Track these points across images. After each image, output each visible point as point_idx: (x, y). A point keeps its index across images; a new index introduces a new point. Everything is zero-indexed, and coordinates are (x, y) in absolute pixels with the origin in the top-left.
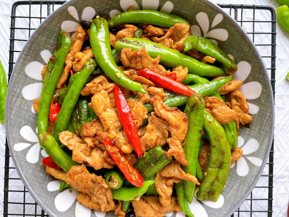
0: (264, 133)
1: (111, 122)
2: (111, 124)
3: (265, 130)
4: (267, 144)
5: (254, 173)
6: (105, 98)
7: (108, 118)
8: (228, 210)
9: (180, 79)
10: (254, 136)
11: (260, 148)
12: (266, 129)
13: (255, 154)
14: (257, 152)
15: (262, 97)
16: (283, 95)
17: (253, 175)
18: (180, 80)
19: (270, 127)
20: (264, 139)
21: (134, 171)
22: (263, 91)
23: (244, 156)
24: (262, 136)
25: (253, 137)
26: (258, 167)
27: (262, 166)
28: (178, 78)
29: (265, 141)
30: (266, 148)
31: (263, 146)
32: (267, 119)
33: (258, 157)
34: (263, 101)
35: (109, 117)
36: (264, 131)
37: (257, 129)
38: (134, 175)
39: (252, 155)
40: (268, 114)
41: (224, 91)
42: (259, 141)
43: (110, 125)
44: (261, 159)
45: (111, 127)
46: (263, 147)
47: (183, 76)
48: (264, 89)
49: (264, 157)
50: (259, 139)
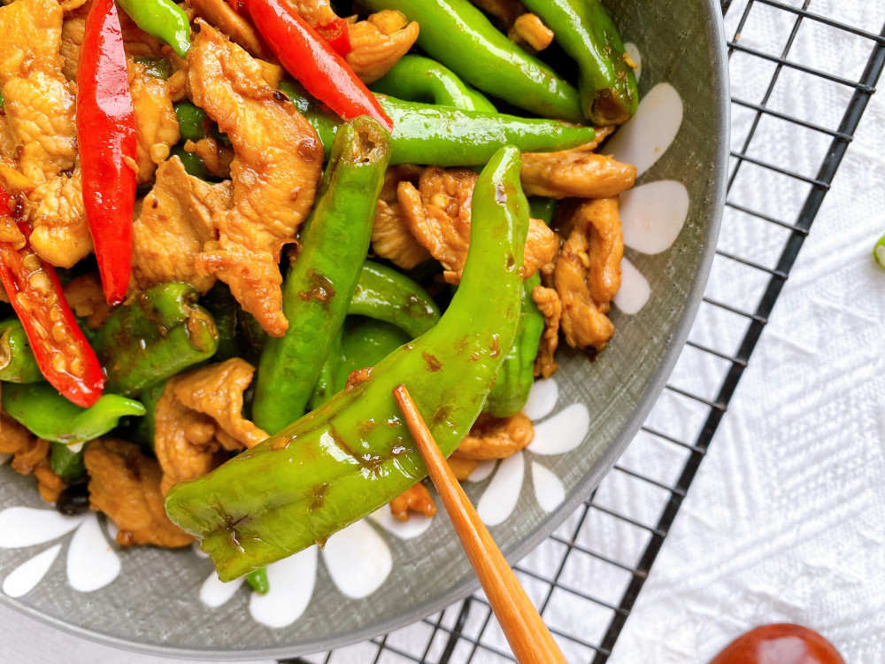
0: (622, 394)
1: (34, 126)
2: (34, 137)
3: (630, 384)
4: (609, 439)
5: (519, 527)
6: (42, 25)
7: (26, 106)
8: (372, 616)
9: (362, 54)
10: (590, 395)
11: (582, 448)
12: (634, 383)
13: (560, 462)
14: (570, 456)
15: (674, 252)
16: (833, 312)
17: (514, 533)
18: (363, 59)
19: (647, 381)
20: (610, 419)
21: (71, 341)
22: (686, 226)
23: (530, 457)
24: (611, 405)
25: (586, 399)
26: (541, 512)
27: (553, 514)
28: (357, 51)
29: (608, 427)
30: (600, 453)
31: (594, 443)
32: (654, 347)
33: (561, 477)
34: (673, 269)
35: (31, 104)
36: (625, 390)
37: (609, 375)
38: (69, 356)
39: (549, 461)
40: (666, 327)
41: (549, 184)
42: (595, 420)
43: (27, 137)
44: (566, 487)
45: (30, 148)
46: (592, 447)
47: (376, 48)
48: (691, 221)
49: (579, 484)
50: (598, 412)
